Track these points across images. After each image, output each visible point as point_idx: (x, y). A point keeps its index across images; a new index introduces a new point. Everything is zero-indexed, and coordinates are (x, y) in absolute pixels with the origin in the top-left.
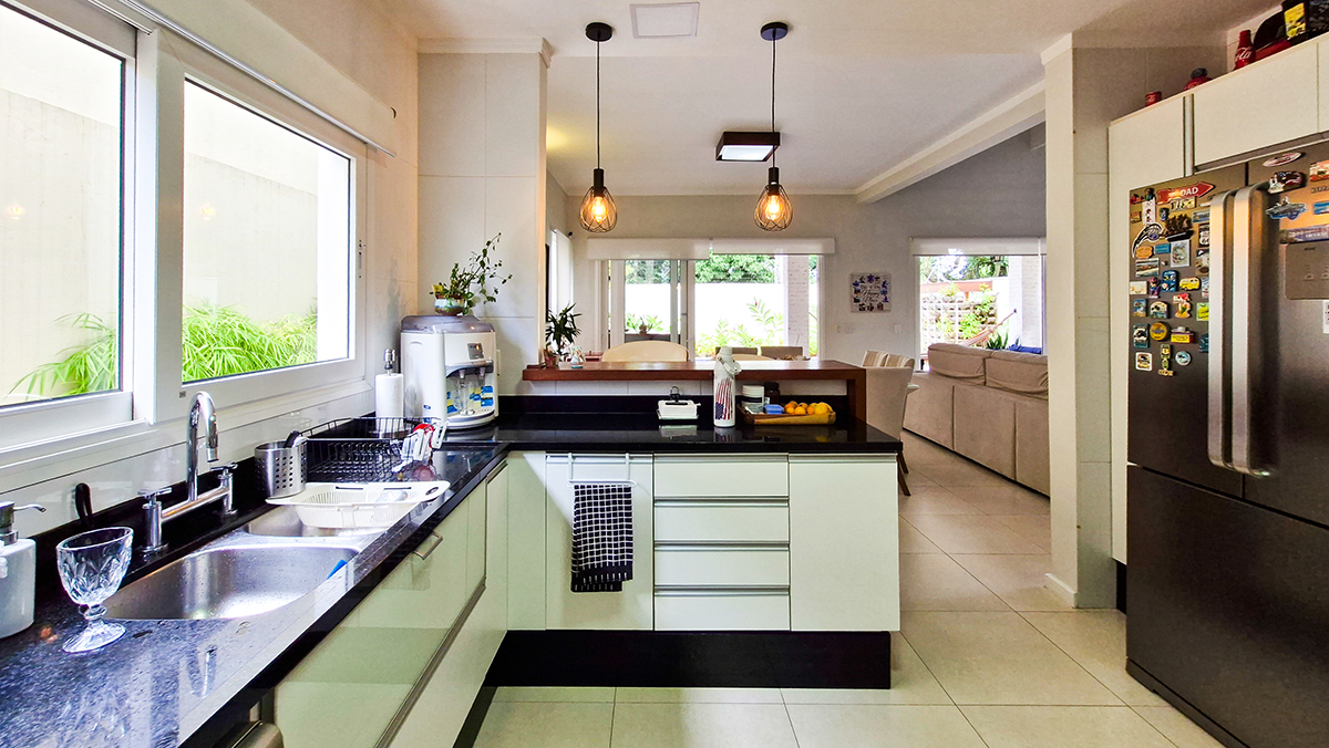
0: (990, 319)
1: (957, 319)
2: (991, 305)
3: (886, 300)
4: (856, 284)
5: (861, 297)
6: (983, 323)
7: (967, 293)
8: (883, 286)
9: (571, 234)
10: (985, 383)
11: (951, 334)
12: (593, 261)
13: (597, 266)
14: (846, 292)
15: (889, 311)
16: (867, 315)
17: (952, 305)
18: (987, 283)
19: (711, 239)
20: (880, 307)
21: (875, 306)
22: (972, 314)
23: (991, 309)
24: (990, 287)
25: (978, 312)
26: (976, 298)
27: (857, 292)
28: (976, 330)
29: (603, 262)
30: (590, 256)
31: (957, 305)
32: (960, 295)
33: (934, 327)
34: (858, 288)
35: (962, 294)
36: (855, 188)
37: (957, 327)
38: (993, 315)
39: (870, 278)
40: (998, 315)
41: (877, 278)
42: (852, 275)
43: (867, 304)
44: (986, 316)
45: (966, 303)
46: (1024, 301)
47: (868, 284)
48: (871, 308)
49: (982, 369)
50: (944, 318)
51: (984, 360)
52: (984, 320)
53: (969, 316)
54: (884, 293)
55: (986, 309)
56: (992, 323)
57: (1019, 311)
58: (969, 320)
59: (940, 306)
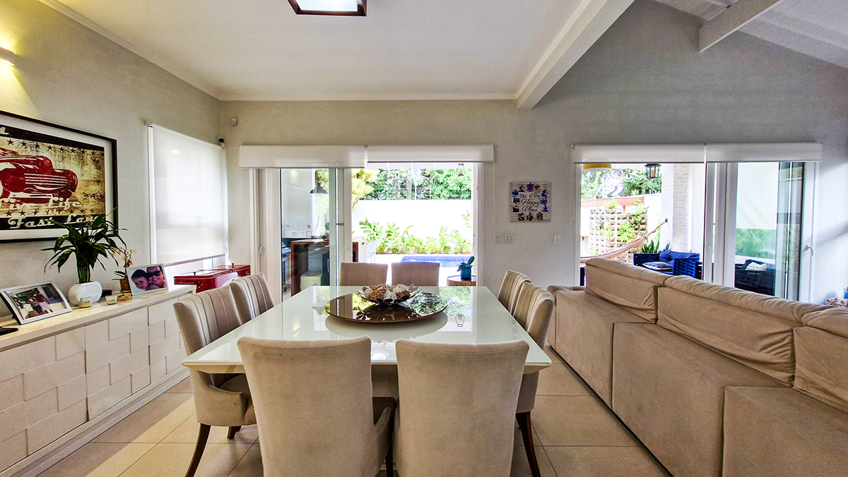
0: (642, 226)
1: (616, 226)
2: (643, 216)
3: (545, 210)
4: (515, 193)
5: (520, 207)
6: (636, 229)
7: (624, 207)
8: (543, 195)
9: (221, 140)
10: (656, 319)
11: (612, 238)
12: (247, 169)
13: (252, 175)
14: (506, 201)
15: (549, 221)
16: (526, 225)
17: (612, 216)
18: (640, 198)
19: (366, 146)
20: (540, 217)
21: (535, 216)
22: (628, 223)
23: (643, 218)
24: (643, 202)
25: (632, 221)
26: (632, 210)
27: (516, 201)
28: (631, 235)
29: (259, 172)
30: (242, 163)
31: (616, 216)
32: (619, 208)
33: (598, 232)
34: (517, 197)
35: (621, 207)
36: (514, 92)
37: (616, 233)
38: (644, 224)
39: (530, 187)
40: (648, 223)
41: (537, 187)
42: (511, 184)
43: (526, 213)
44: (638, 224)
45: (624, 215)
46: (675, 212)
47: (527, 194)
48: (530, 218)
49: (652, 300)
50: (606, 225)
51: (656, 289)
52: (637, 227)
53: (625, 224)
54: (544, 202)
55: (639, 219)
56: (643, 230)
57: (670, 221)
58: (625, 227)
59: (604, 216)
